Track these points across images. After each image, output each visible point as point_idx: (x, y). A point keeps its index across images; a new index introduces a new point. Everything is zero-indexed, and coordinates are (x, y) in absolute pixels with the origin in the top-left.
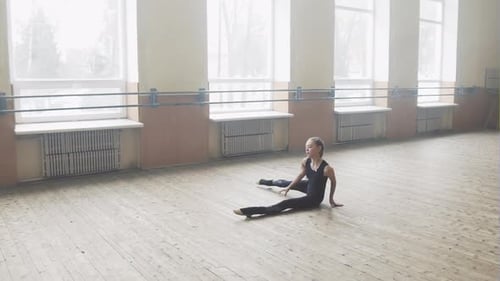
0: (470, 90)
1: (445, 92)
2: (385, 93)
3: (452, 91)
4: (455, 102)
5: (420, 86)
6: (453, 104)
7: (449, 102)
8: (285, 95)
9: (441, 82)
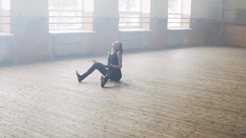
0: (199, 20)
1: (184, 20)
2: (148, 20)
3: (189, 21)
4: (190, 28)
5: (169, 16)
6: (189, 29)
7: (187, 27)
8: (91, 20)
9: (182, 15)
